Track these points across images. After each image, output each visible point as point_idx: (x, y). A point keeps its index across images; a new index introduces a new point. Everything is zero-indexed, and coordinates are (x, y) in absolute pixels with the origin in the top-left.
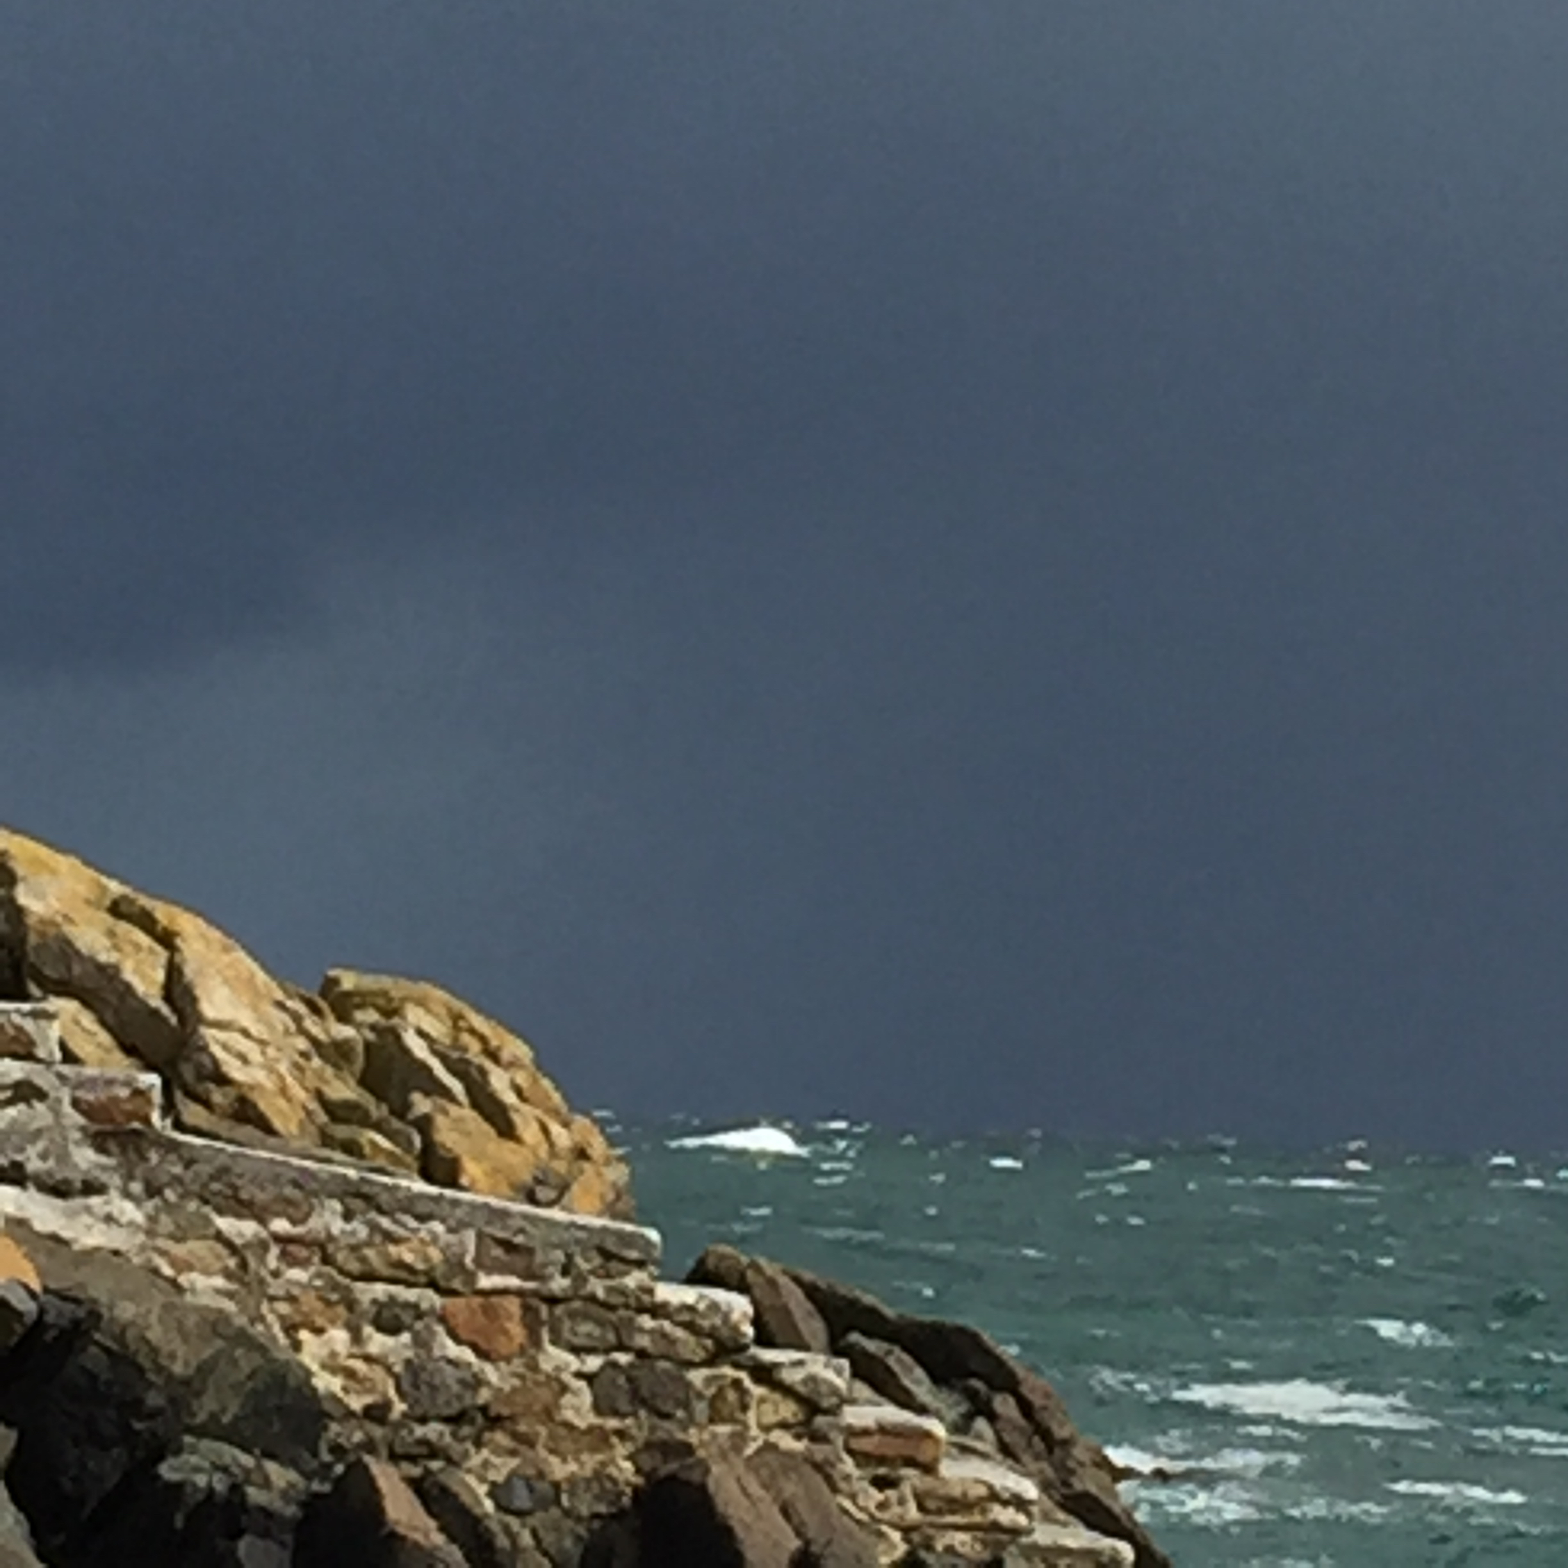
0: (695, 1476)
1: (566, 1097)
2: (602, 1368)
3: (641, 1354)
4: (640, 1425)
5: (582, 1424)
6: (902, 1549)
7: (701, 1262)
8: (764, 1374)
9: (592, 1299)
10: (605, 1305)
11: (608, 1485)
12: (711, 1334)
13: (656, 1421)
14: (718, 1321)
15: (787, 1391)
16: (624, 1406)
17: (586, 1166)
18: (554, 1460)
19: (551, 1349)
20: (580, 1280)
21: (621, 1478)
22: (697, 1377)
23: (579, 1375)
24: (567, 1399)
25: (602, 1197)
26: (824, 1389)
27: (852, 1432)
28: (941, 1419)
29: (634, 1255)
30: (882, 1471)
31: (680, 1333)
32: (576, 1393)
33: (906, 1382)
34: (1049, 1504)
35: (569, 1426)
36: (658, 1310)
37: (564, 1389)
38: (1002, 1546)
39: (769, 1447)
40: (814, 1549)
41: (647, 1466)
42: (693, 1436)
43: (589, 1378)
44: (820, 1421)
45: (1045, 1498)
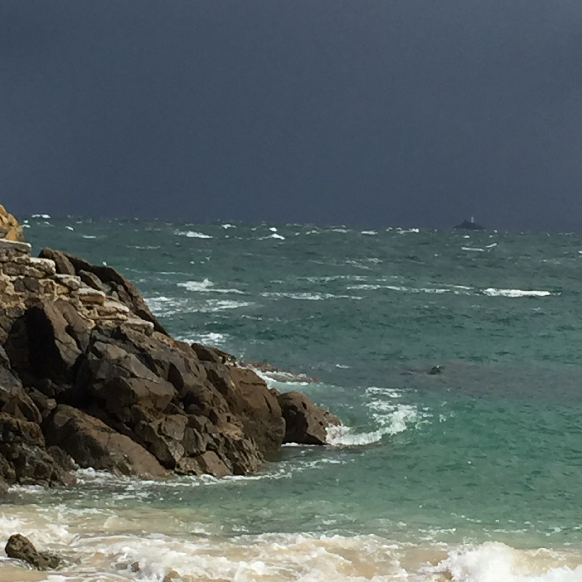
0: (41, 307)
1: (7, 211)
2: (16, 280)
3: (26, 276)
4: (26, 294)
5: (11, 294)
6: (94, 325)
7: (42, 252)
8: (58, 281)
9: (14, 262)
10: (17, 263)
11: (18, 309)
12: (45, 270)
13: (31, 293)
14: (46, 267)
15: (65, 285)
16: (22, 289)
17: (12, 228)
18: (4, 304)
19: (3, 275)
20: (10, 257)
21: (21, 308)
22: (41, 281)
23: (10, 281)
24: (8, 287)
25: (16, 235)
26: (74, 284)
27: (81, 295)
28: (104, 291)
29: (24, 250)
30: (89, 305)
31: (37, 270)
32: (10, 286)
33: (95, 282)
34: (132, 313)
35: (8, 295)
36: (31, 265)
37: (7, 285)
38: (120, 324)
39: (60, 299)
40: (72, 325)
41: (28, 304)
42: (40, 297)
43: (13, 282)
44: (73, 292)
45: (131, 312)
